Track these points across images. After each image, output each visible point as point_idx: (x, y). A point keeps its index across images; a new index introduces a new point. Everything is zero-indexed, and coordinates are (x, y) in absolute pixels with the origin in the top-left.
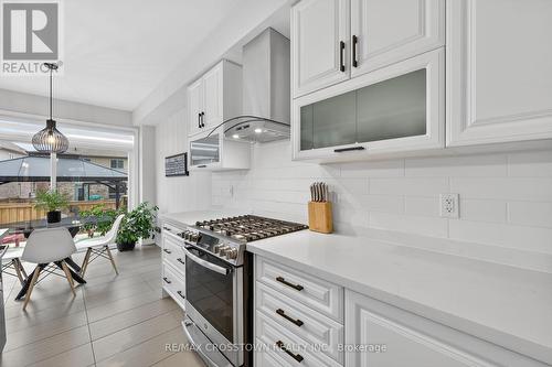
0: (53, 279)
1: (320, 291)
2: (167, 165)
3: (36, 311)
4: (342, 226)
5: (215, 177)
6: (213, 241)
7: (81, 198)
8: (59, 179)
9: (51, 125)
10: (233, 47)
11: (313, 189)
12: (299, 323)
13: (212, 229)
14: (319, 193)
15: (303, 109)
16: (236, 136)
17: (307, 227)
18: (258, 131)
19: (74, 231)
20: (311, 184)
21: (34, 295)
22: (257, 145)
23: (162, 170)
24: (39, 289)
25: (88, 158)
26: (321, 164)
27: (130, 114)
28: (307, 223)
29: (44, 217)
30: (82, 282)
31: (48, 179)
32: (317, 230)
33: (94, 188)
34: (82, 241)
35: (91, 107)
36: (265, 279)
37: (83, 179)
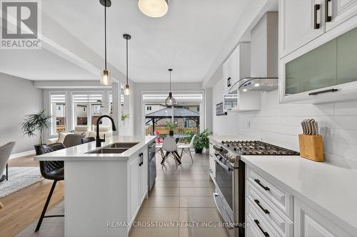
0: (171, 159)
1: (280, 194)
2: (217, 109)
3: (166, 170)
4: (332, 157)
5: (240, 115)
6: (226, 152)
7: (185, 126)
8: (175, 117)
9: (170, 94)
10: (245, 32)
11: (304, 124)
12: (267, 212)
13: (228, 146)
14: (309, 128)
15: (287, 65)
16: (245, 90)
17: (299, 154)
18: (257, 85)
19: (177, 140)
20: (301, 121)
21: (165, 163)
22: (265, 94)
23: (215, 112)
24: (167, 162)
25: (187, 107)
26: (314, 104)
27: (200, 83)
28: (298, 151)
29: (169, 133)
30: (180, 163)
31: (170, 117)
32: (306, 157)
33: (190, 121)
34: (181, 146)
35: (186, 83)
36: (250, 179)
37: (186, 117)
